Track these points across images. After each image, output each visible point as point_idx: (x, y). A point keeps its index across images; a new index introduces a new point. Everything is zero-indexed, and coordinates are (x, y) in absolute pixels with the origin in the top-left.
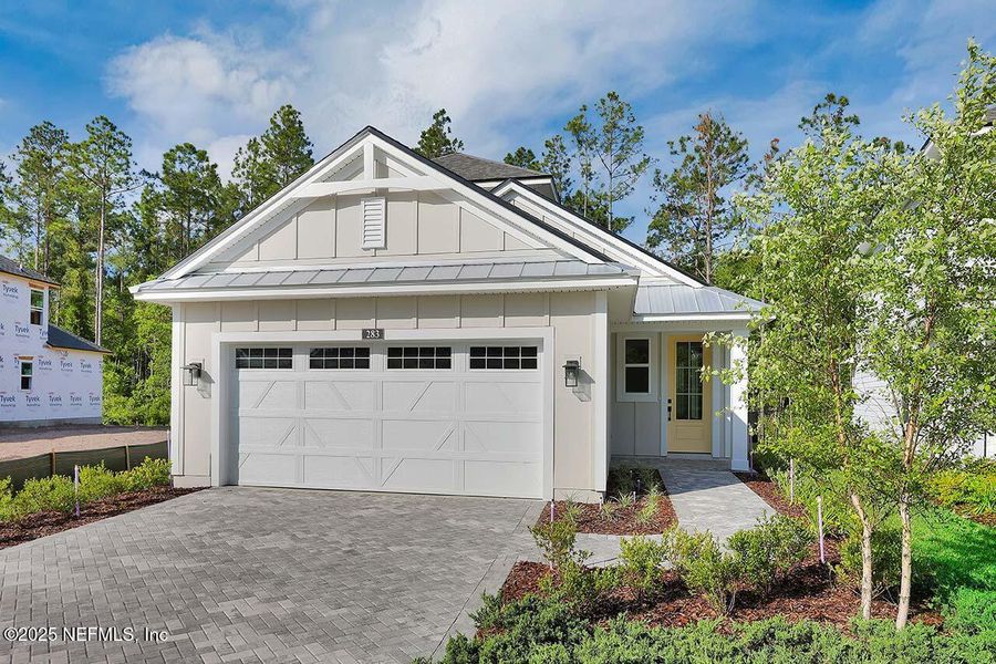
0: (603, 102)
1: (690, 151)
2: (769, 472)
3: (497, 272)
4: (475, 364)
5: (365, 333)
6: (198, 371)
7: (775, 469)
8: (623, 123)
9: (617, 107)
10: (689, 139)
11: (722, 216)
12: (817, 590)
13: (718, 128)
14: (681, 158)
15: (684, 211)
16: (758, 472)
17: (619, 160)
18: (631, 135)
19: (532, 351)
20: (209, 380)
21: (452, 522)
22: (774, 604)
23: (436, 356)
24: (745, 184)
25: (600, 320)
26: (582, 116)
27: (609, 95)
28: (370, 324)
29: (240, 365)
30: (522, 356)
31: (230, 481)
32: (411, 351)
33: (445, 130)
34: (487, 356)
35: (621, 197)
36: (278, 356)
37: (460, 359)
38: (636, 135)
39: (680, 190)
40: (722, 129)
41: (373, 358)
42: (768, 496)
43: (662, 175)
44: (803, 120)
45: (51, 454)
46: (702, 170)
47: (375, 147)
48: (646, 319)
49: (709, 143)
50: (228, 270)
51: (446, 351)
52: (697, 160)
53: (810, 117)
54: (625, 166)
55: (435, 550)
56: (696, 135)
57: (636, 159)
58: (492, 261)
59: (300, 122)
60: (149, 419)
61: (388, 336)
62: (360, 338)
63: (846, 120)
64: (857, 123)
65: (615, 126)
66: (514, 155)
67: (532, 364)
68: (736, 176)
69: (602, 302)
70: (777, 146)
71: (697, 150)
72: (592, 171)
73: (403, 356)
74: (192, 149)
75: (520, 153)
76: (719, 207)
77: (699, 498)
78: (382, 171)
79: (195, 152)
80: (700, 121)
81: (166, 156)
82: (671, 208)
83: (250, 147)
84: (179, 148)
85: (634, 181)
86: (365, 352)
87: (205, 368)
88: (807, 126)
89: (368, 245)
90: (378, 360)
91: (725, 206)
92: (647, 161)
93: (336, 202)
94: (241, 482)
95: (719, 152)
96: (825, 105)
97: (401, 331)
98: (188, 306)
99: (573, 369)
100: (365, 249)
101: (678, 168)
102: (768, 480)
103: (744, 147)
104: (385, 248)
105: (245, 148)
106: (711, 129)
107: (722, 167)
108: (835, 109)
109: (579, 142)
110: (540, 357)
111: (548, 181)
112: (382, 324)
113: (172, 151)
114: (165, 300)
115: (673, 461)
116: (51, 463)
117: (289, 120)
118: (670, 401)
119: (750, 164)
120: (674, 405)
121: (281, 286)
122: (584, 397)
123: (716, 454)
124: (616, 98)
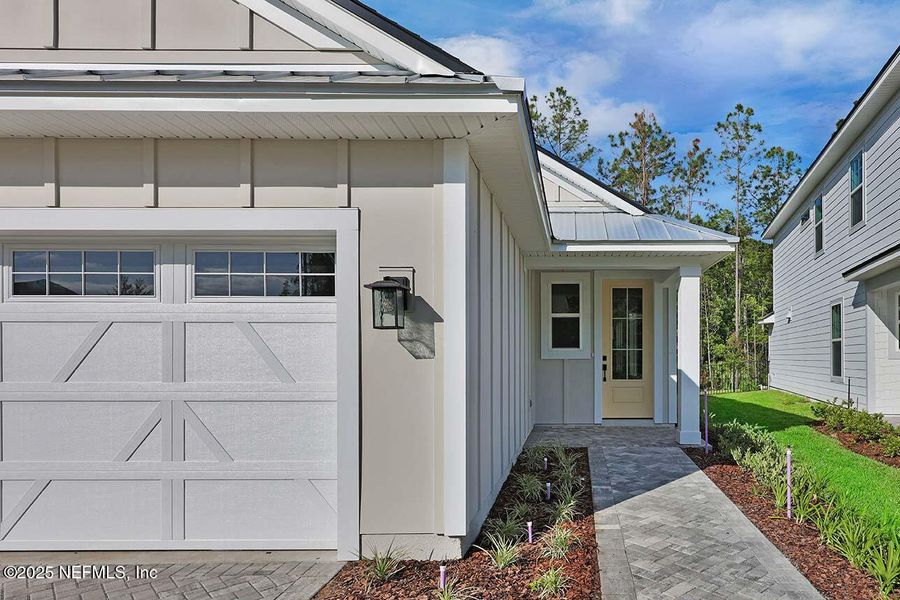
0: (552, 95)
1: (628, 144)
8: (570, 115)
9: (565, 101)
10: (627, 134)
13: (651, 126)
14: (620, 151)
18: (577, 126)
24: (672, 176)
27: (558, 89)
38: (582, 127)
39: (619, 180)
40: (654, 128)
43: (604, 163)
44: (719, 124)
46: (638, 165)
49: (643, 139)
52: (634, 155)
53: (723, 121)
54: (573, 154)
56: (632, 131)
57: (582, 149)
63: (752, 128)
64: (760, 131)
65: (563, 118)
68: (665, 170)
70: (698, 145)
71: (633, 146)
76: (651, 197)
80: (634, 119)
88: (722, 130)
91: (657, 197)
92: (591, 151)
95: (652, 148)
96: (735, 114)
101: (618, 159)
103: (672, 145)
106: (645, 127)
107: (654, 161)
108: (743, 116)
115: (609, 430)
118: (605, 358)
119: (676, 161)
120: (609, 363)
122: (422, 350)
123: (658, 419)
124: (564, 93)
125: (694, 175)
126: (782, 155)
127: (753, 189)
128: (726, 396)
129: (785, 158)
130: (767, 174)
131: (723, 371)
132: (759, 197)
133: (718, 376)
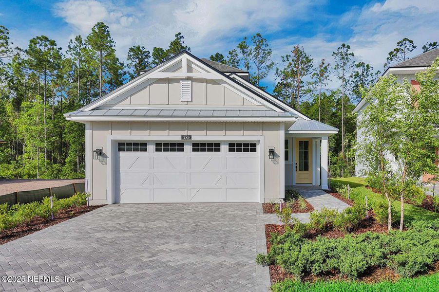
0: (254, 37)
1: (290, 61)
2: (338, 189)
3: (242, 114)
4: (230, 150)
5: (183, 137)
6: (100, 153)
7: (340, 188)
8: (263, 47)
9: (260, 40)
10: (290, 56)
11: (303, 88)
12: (369, 226)
13: (301, 52)
14: (287, 64)
15: (288, 85)
16: (333, 189)
17: (262, 62)
18: (266, 52)
19: (255, 145)
20: (105, 156)
21: (230, 212)
22: (360, 230)
23: (214, 147)
24: (312, 76)
25: (282, 133)
26: (245, 42)
27: (257, 34)
28: (185, 133)
29: (120, 150)
30: (251, 147)
31: (116, 202)
32: (203, 144)
33: (182, 42)
34: (235, 147)
35: (262, 78)
36: (141, 146)
37: (224, 148)
38: (269, 52)
39: (286, 77)
40: (303, 53)
41: (185, 147)
42: (339, 198)
43: (279, 70)
44: (334, 53)
45: (16, 193)
46: (295, 69)
47: (187, 59)
48: (290, 132)
49: (298, 58)
50: (114, 108)
51: (219, 145)
52: (293, 65)
53: (336, 52)
54: (264, 65)
55: (231, 223)
56: (292, 55)
57: (269, 63)
58: (240, 109)
59: (108, 31)
60: (25, 175)
61: (193, 138)
62: (181, 139)
63: (349, 54)
64: (353, 56)
65: (260, 48)
66: (214, 56)
67: (255, 150)
68: (309, 72)
69: (283, 127)
70: (324, 62)
71: (293, 61)
72: (249, 66)
73: (199, 147)
74: (46, 39)
75: (217, 55)
76: (302, 85)
77: (316, 200)
78: (190, 69)
79: (48, 41)
80: (294, 49)
81: (31, 41)
82: (281, 84)
83: (77, 40)
84: (38, 38)
85: (268, 72)
86: (182, 145)
87: (104, 151)
88: (335, 55)
89: (183, 100)
90: (188, 148)
91: (304, 85)
92: (273, 63)
93: (169, 81)
94: (122, 202)
95: (302, 63)
96: (342, 48)
97: (199, 136)
98: (93, 123)
99: (272, 152)
100: (182, 102)
101: (286, 68)
102: (337, 192)
103: (312, 62)
104: (192, 101)
105: (74, 41)
106: (298, 53)
107: (303, 69)
108: (345, 50)
109: (243, 52)
110: (258, 147)
111: (247, 74)
112: (190, 133)
113: (34, 39)
114: (81, 120)
115: (299, 187)
116: (16, 197)
117: (102, 30)
118: (296, 164)
119: (313, 68)
120: (298, 165)
121: (144, 116)
122: (276, 162)
123: (314, 184)
124: (260, 36)
125: (322, 75)
126: (364, 66)
127: (350, 82)
128: (337, 179)
129: (366, 68)
130: (357, 75)
131: (336, 170)
132: (353, 85)
133: (334, 171)
